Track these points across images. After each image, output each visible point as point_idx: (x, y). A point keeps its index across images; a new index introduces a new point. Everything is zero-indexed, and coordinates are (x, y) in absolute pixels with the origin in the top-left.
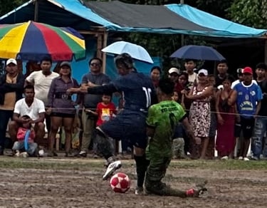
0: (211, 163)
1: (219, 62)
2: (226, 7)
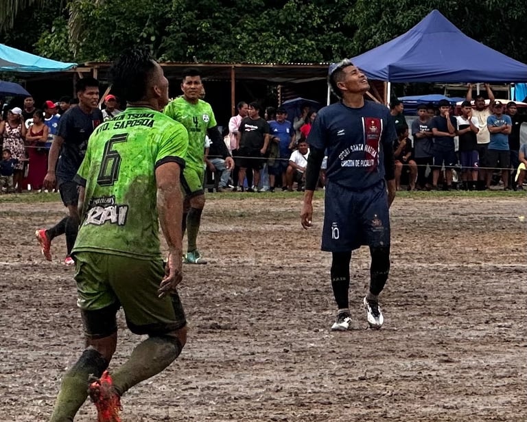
0: (25, 196)
1: (25, 97)
2: (34, 42)
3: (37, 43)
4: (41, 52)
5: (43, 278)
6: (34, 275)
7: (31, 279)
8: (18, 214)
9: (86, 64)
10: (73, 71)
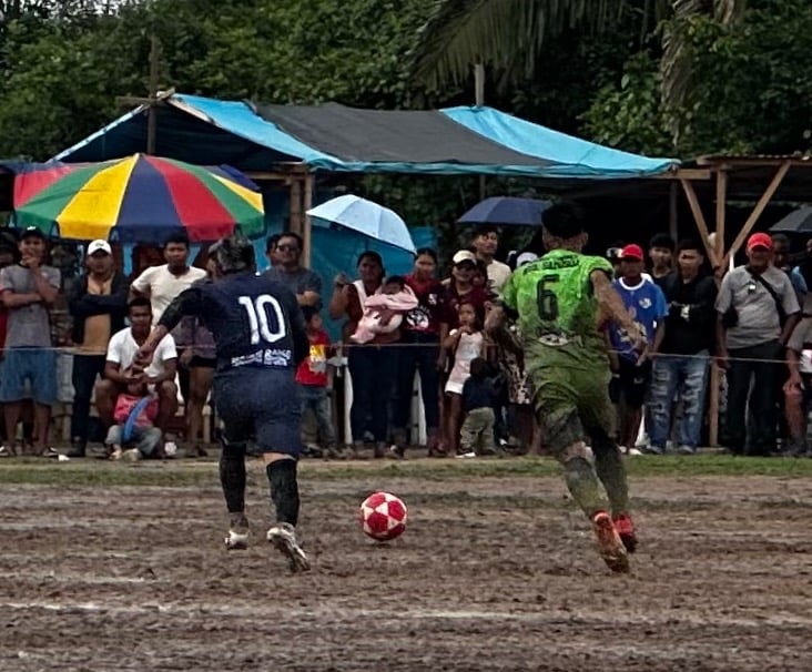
2: (580, 111)
3: (588, 113)
4: (595, 134)
5: (596, 652)
6: (574, 645)
7: (567, 652)
8: (539, 503)
9: (701, 161)
10: (670, 177)
